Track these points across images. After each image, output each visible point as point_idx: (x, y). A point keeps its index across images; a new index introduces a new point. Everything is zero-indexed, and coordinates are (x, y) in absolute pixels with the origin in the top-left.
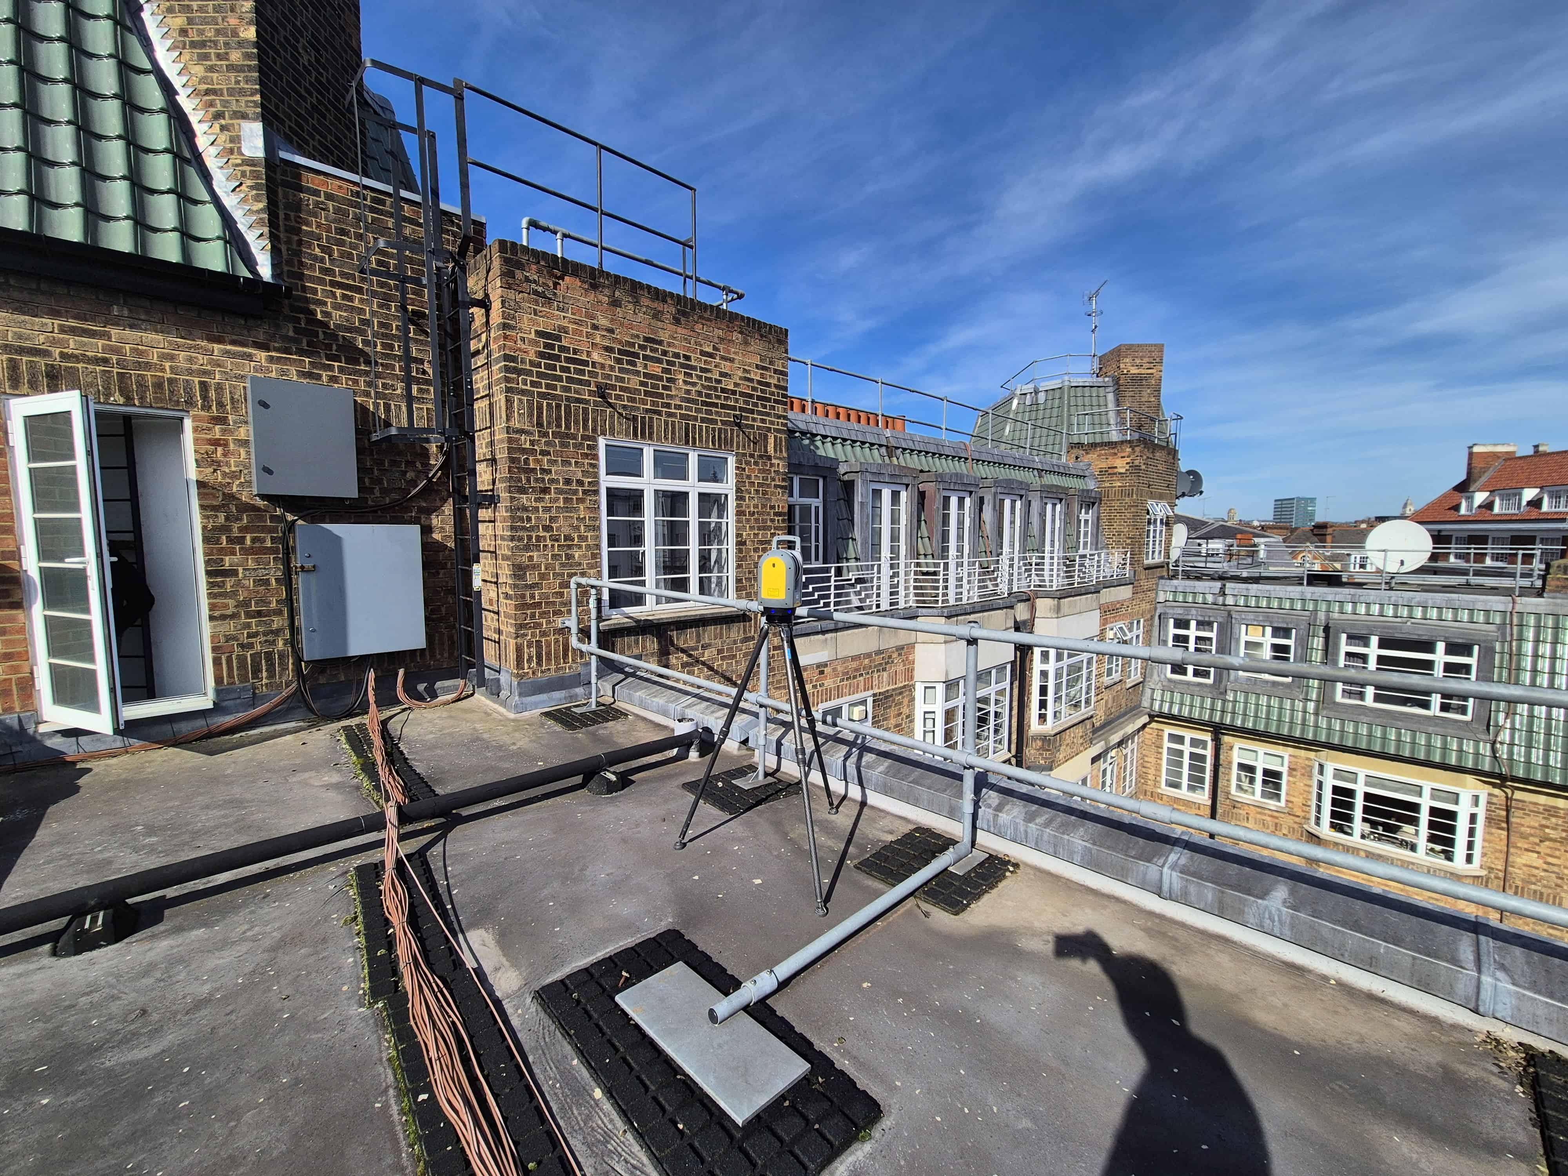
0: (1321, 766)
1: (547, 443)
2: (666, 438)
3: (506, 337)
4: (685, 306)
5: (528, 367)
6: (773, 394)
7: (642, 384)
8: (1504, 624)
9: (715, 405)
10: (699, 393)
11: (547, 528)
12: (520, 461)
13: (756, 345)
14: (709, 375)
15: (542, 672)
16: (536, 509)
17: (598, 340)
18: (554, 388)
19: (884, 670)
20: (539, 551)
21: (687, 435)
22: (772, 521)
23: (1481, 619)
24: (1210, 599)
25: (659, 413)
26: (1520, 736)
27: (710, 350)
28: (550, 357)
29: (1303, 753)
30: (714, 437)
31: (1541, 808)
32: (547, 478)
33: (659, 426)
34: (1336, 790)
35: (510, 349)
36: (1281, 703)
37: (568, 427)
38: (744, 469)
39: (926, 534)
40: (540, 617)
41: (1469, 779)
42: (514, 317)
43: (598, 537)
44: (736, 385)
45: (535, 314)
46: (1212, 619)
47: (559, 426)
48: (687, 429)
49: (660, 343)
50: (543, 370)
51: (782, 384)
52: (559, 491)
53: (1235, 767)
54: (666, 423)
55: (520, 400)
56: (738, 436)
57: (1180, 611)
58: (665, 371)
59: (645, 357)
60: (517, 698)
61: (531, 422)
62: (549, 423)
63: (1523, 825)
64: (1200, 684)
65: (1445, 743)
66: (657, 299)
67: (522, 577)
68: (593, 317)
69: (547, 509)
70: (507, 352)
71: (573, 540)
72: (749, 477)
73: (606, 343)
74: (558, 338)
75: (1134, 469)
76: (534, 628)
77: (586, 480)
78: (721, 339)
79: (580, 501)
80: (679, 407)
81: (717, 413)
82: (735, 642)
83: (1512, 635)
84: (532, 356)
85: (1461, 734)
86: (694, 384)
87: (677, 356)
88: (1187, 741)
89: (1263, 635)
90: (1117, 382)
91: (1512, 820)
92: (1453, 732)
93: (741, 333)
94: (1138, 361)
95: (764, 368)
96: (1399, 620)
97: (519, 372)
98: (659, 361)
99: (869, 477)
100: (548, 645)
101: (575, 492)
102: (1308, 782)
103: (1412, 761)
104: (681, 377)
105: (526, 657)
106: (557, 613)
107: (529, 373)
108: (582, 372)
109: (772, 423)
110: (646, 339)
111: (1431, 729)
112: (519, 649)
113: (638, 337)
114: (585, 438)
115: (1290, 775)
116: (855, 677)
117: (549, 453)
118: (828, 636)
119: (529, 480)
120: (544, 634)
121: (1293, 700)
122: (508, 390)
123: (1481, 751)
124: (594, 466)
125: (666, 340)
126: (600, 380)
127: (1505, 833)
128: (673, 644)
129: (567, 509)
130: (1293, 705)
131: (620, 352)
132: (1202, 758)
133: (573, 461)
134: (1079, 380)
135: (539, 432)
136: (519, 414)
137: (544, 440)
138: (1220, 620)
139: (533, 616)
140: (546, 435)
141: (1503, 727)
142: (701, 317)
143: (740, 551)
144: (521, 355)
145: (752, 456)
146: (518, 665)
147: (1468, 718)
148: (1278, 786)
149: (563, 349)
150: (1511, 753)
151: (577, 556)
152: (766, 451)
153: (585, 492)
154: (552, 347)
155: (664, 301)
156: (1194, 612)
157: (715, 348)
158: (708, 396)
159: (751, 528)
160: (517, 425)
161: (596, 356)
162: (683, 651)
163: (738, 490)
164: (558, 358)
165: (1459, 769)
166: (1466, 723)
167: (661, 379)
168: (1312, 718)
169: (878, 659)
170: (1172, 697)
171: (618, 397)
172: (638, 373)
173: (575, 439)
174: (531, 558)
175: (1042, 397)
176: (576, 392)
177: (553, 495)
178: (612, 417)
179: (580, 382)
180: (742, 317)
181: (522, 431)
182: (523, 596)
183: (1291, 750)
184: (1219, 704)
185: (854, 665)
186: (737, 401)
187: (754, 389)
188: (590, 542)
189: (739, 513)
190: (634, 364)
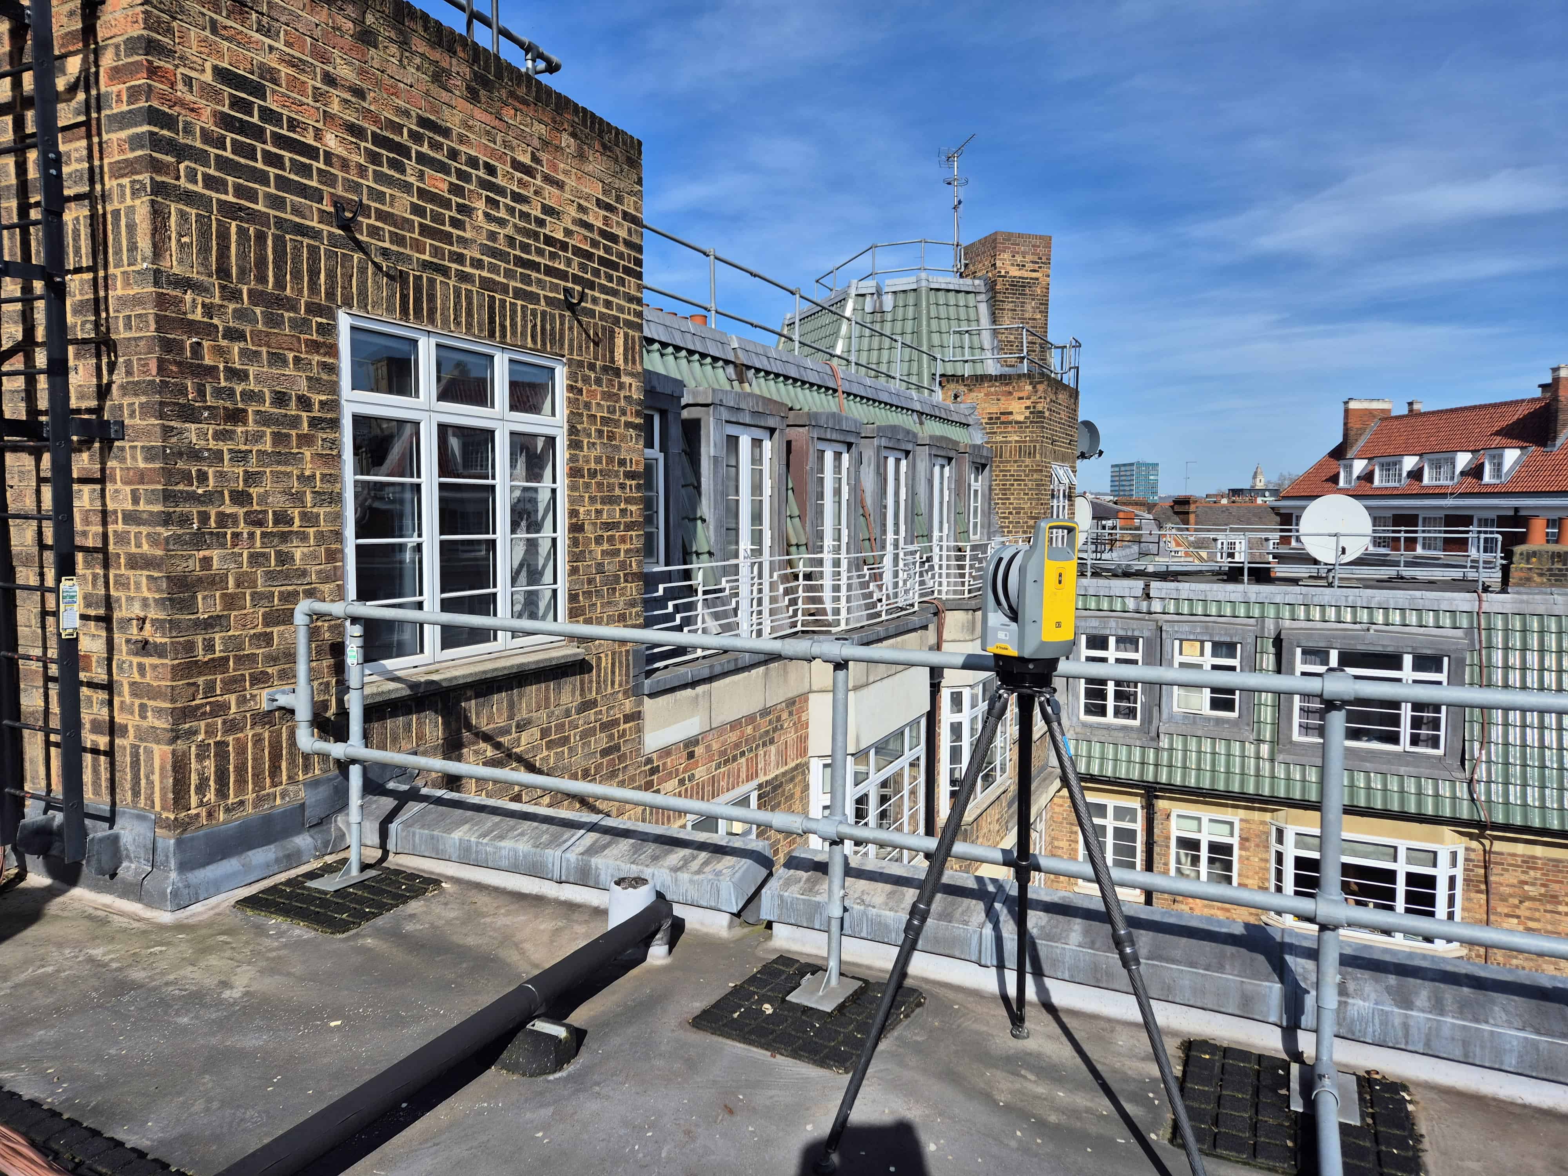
0: (1280, 832)
1: (240, 314)
2: (458, 324)
3: (153, 72)
4: (487, 68)
5: (198, 144)
6: (621, 256)
7: (417, 210)
8: (1472, 628)
9: (535, 266)
10: (511, 240)
11: (241, 498)
12: (182, 349)
13: (597, 164)
14: (525, 208)
15: (228, 810)
16: (218, 456)
17: (335, 107)
18: (252, 196)
19: (772, 742)
20: (223, 546)
21: (492, 321)
22: (622, 486)
23: (1448, 623)
24: (1131, 604)
25: (444, 271)
26: (1497, 770)
27: (526, 159)
28: (244, 128)
29: (1256, 815)
30: (534, 326)
31: (1519, 859)
32: (239, 389)
33: (446, 297)
34: (1300, 863)
35: (163, 98)
36: (1228, 747)
37: (280, 284)
38: (580, 391)
39: (797, 513)
40: (226, 691)
41: (1447, 831)
42: (169, 31)
43: (338, 517)
44: (568, 232)
45: (214, 31)
46: (1136, 633)
47: (262, 279)
48: (491, 308)
49: (446, 132)
50: (228, 154)
51: (635, 239)
52: (265, 419)
53: (1173, 843)
54: (458, 295)
55: (183, 215)
56: (571, 329)
57: (1095, 623)
58: (456, 190)
59: (422, 158)
60: (173, 875)
61: (205, 263)
62: (243, 273)
63: (1501, 884)
64: (1124, 728)
65: (1419, 786)
66: (440, 45)
67: (189, 605)
68: (325, 59)
69: (240, 457)
70: (155, 104)
71: (290, 522)
72: (587, 405)
73: (351, 117)
74: (259, 91)
75: (1036, 416)
76: (214, 714)
77: (317, 398)
78: (545, 143)
79: (306, 440)
80: (477, 264)
81: (539, 281)
82: (568, 713)
83: (1480, 642)
84: (206, 121)
85: (1436, 773)
86: (502, 222)
87: (473, 162)
88: (1110, 812)
89: (1202, 654)
90: (991, 286)
91: (1492, 878)
92: (1427, 772)
93: (574, 135)
94: (1019, 258)
95: (609, 208)
96: (1357, 626)
97: (182, 152)
98: (443, 168)
99: (725, 415)
100: (241, 750)
101: (295, 422)
102: (1264, 856)
103: (1386, 814)
104: (480, 205)
105: (194, 779)
106: (261, 679)
107: (201, 157)
108: (305, 170)
109: (621, 309)
110: (423, 122)
111: (1402, 770)
112: (180, 767)
113: (407, 113)
114: (314, 309)
115: (1242, 848)
116: (735, 759)
117: (241, 336)
118: (700, 689)
119: (201, 393)
120: (232, 727)
121: (1243, 742)
122: (158, 189)
123: (1458, 794)
124: (332, 369)
125: (456, 130)
126: (340, 191)
127: (1484, 896)
128: (469, 727)
129: (281, 458)
130: (1243, 749)
131: (378, 140)
132: (1131, 835)
133: (290, 356)
134: (941, 279)
135: (223, 288)
136: (181, 246)
137: (232, 306)
138: (1146, 634)
139: (210, 688)
140: (235, 295)
141: (1479, 760)
142: (512, 94)
143: (575, 542)
144: (184, 117)
145: (592, 367)
146: (176, 801)
147: (1440, 752)
148: (1228, 866)
149: (268, 115)
150: (1488, 792)
151: (298, 555)
152: (612, 360)
153: (314, 423)
154: (247, 107)
155: (452, 52)
156: (1112, 623)
157: (535, 159)
158: (525, 248)
159: (592, 500)
160: (176, 270)
161: (331, 142)
162: (487, 738)
163: (573, 430)
164: (258, 133)
165: (1436, 820)
166: (1439, 758)
167: (447, 204)
168: (1267, 765)
169: (764, 724)
170: (1089, 750)
171: (374, 232)
172: (407, 187)
173: (294, 308)
174: (206, 562)
175: (888, 302)
176: (296, 211)
177: (251, 427)
178: (363, 271)
179: (303, 191)
180: (576, 105)
181: (186, 284)
182: (190, 647)
183: (1242, 813)
184: (1151, 755)
185: (733, 737)
186: (569, 262)
187: (595, 244)
188: (324, 527)
189: (574, 472)
190: (400, 168)
